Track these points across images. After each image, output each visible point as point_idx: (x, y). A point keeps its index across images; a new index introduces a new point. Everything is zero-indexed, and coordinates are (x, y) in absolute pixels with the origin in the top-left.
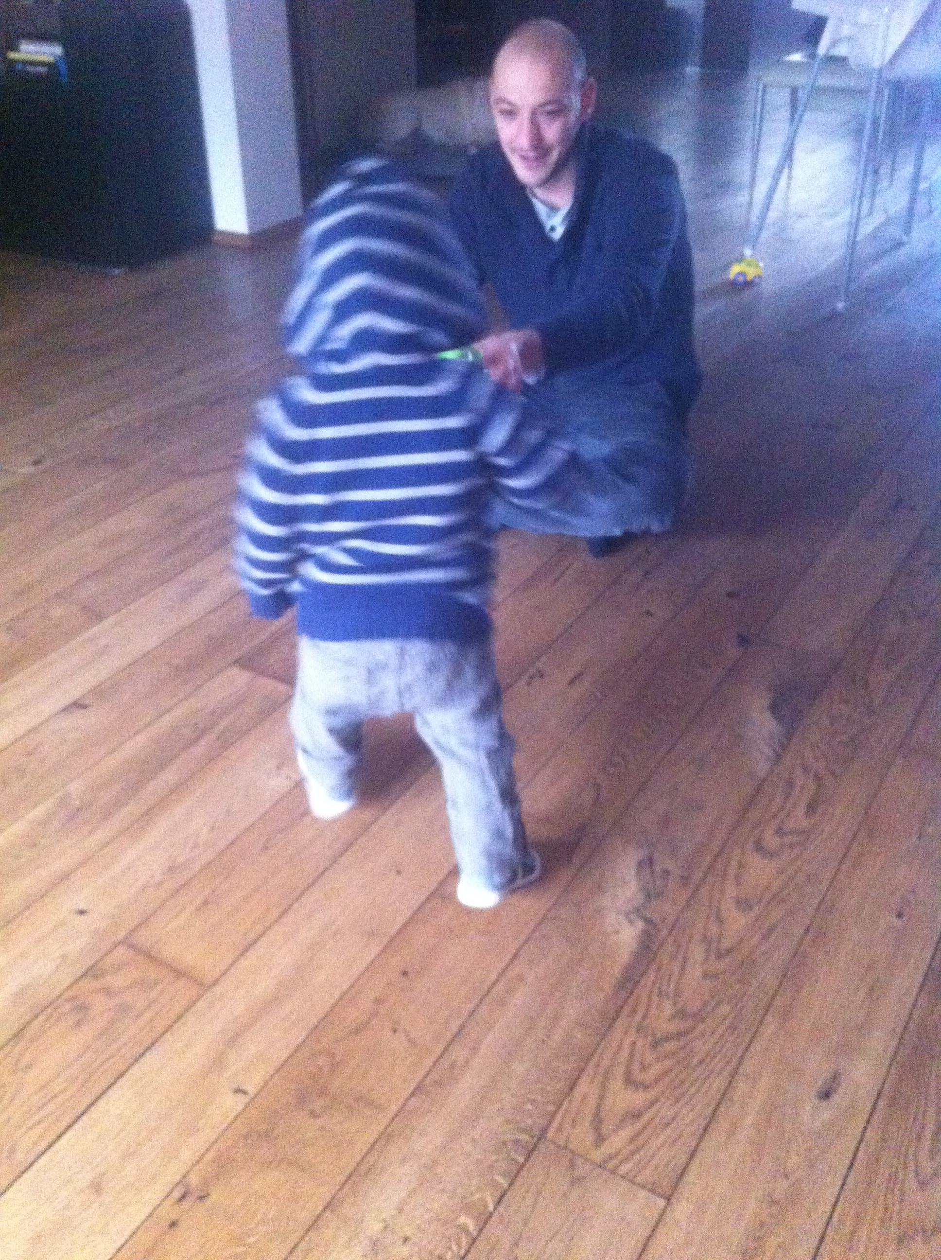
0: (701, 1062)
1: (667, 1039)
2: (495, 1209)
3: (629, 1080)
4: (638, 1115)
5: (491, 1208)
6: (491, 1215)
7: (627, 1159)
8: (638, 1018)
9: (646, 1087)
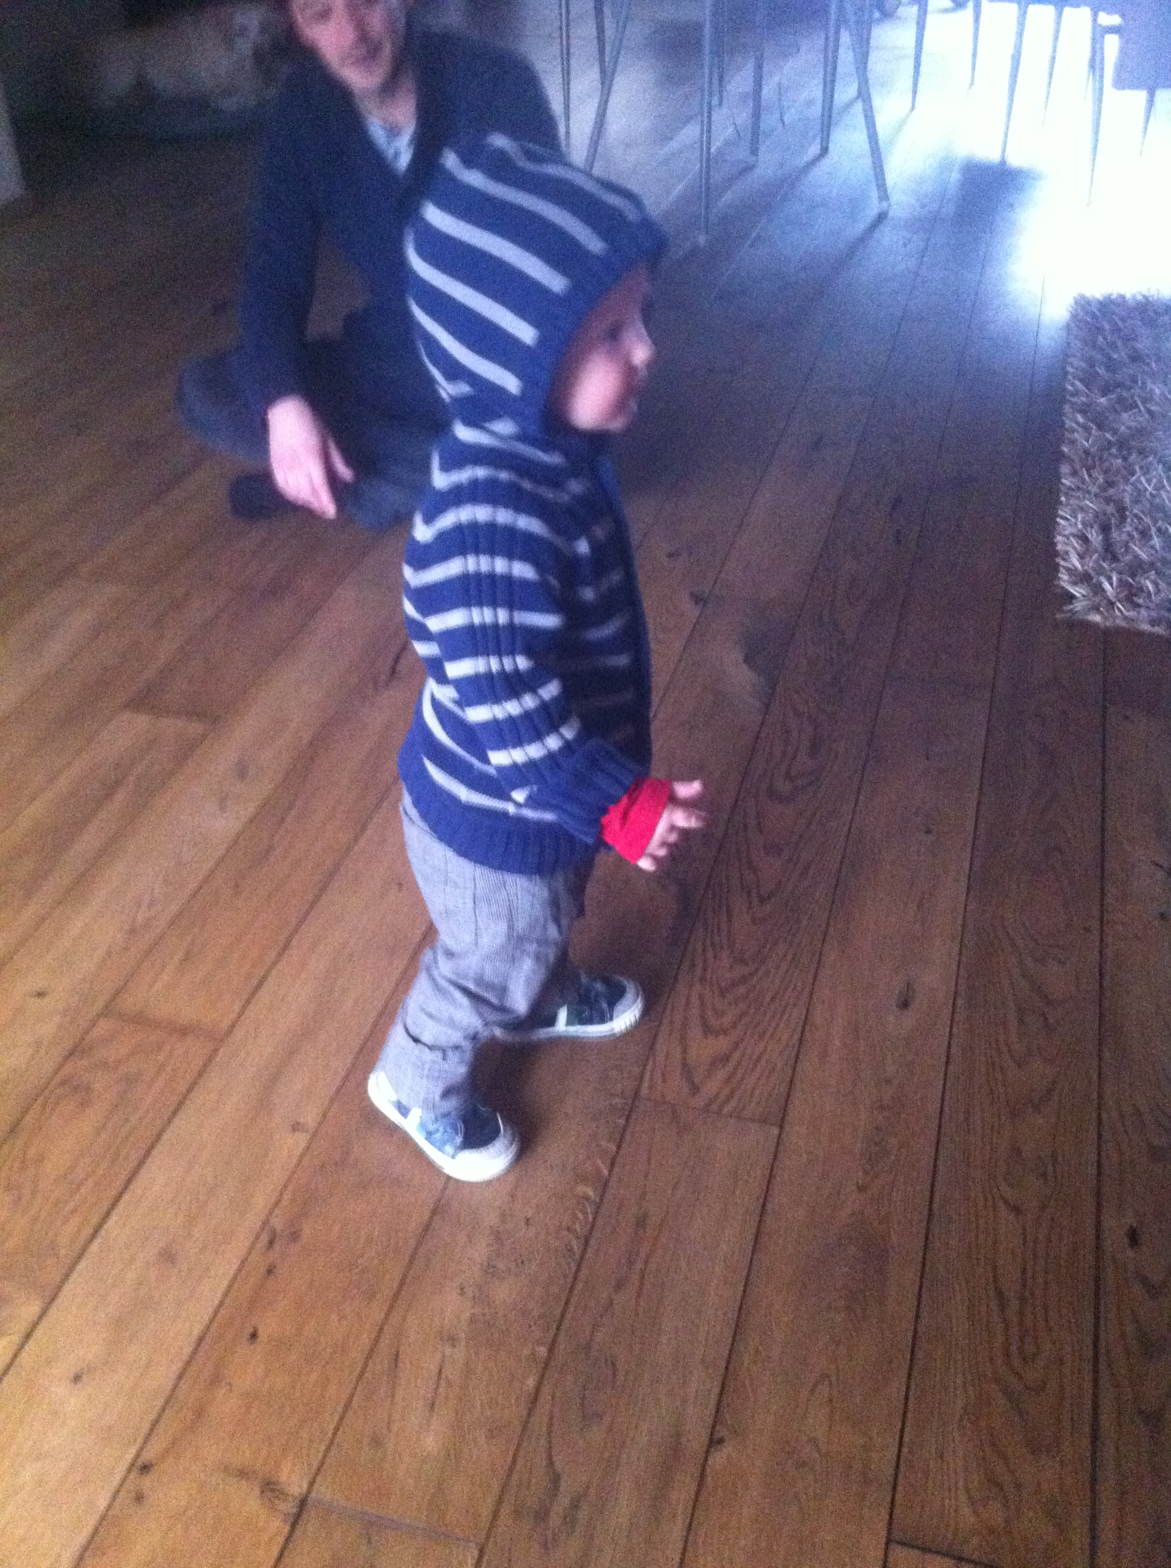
0: (773, 999)
1: (734, 984)
2: (610, 1171)
3: (707, 1029)
4: (726, 1059)
5: (606, 1172)
6: (608, 1181)
7: (727, 1100)
8: (699, 972)
9: (725, 1032)
